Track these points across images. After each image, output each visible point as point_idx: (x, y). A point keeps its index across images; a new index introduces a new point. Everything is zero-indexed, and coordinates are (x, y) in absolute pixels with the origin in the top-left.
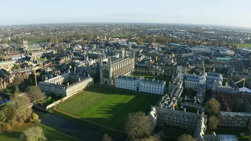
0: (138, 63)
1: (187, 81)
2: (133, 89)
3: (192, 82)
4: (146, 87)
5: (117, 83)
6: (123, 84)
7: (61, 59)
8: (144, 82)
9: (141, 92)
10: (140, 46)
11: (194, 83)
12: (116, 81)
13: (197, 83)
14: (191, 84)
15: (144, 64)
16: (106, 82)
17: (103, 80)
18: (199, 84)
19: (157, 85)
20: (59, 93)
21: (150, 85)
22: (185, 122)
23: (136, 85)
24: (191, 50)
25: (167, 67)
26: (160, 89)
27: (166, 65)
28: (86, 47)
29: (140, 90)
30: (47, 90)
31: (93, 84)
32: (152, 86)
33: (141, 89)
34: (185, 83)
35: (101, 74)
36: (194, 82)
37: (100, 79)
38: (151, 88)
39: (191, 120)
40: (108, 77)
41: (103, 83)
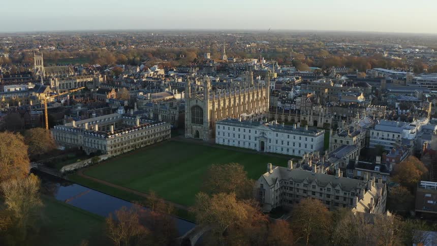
0: (282, 103)
1: (375, 132)
2: (252, 147)
3: (385, 134)
4: (280, 142)
5: (219, 133)
6: (231, 135)
8: (276, 131)
9: (269, 153)
11: (391, 137)
12: (217, 130)
13: (396, 135)
14: (383, 139)
15: (295, 104)
16: (197, 134)
17: (192, 128)
18: (400, 137)
19: (303, 137)
20: (93, 147)
21: (289, 138)
22: (337, 198)
23: (258, 137)
24: (415, 80)
25: (345, 110)
26: (309, 147)
27: (343, 106)
29: (266, 148)
30: (69, 141)
31: (170, 136)
32: (291, 140)
33: (270, 147)
34: (371, 135)
35: (188, 116)
36: (391, 135)
37: (186, 127)
38: (291, 144)
39: (350, 195)
40: (201, 122)
41: (191, 135)
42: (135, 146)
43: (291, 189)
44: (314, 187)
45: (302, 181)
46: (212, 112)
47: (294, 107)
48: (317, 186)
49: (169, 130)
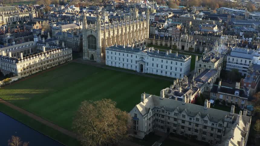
0: (158, 31)
1: (231, 58)
2: (134, 68)
3: (239, 60)
4: (155, 65)
5: (108, 57)
6: (117, 59)
7: (35, 23)
8: (153, 57)
9: (147, 73)
10: (172, 9)
11: (243, 62)
12: (107, 54)
13: (248, 61)
14: (237, 63)
15: (168, 32)
16: (92, 57)
17: (88, 52)
18: (251, 62)
19: (174, 62)
21: (162, 62)
22: (205, 127)
23: (138, 61)
24: (251, 16)
25: (205, 37)
26: (178, 70)
27: (203, 35)
28: (87, 9)
29: (145, 69)
31: (72, 59)
32: (164, 64)
33: (147, 69)
34: (228, 60)
35: (85, 43)
36: (244, 60)
37: (84, 51)
38: (164, 67)
39: (217, 126)
40: (95, 48)
41: (88, 57)
42: (42, 68)
43: (163, 116)
44: (184, 116)
45: (173, 110)
46: (104, 40)
47: (167, 34)
48: (186, 116)
49: (70, 54)
